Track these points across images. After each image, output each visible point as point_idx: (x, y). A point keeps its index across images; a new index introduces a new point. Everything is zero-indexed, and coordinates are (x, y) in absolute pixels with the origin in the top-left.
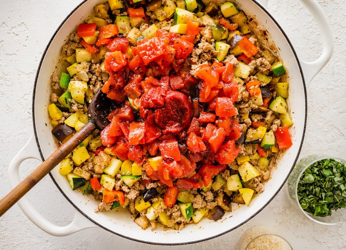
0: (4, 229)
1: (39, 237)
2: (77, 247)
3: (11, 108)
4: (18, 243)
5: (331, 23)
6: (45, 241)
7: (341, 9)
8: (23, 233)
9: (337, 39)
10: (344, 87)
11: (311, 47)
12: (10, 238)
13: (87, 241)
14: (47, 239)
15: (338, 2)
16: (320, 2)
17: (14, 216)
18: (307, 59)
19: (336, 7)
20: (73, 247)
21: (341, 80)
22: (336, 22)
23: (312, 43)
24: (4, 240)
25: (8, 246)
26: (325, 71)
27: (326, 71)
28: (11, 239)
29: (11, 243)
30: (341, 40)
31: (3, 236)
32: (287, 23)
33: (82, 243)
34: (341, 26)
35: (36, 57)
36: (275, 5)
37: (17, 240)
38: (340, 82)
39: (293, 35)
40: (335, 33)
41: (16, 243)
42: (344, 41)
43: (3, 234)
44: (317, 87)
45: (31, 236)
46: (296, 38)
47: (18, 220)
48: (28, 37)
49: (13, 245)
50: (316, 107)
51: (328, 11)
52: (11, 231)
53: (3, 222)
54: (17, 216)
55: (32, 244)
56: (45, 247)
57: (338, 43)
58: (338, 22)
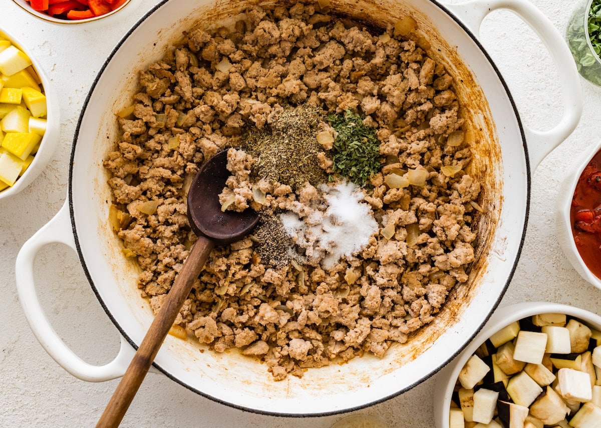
0: (21, 393)
1: (81, 404)
2: (148, 419)
4: (46, 416)
5: (559, 23)
6: (93, 411)
8: (54, 398)
11: (529, 64)
12: (32, 408)
13: (164, 407)
14: (95, 407)
17: (38, 370)
18: (523, 84)
23: (531, 56)
24: (21, 413)
25: (30, 422)
26: (553, 102)
27: (556, 103)
28: (34, 410)
29: (35, 417)
31: (20, 405)
32: (487, 25)
33: (156, 412)
35: (69, 98)
37: (43, 412)
39: (498, 45)
41: (43, 415)
43: (20, 401)
45: (67, 404)
46: (503, 50)
47: (45, 377)
48: (55, 64)
49: (38, 421)
51: (553, 3)
52: (33, 395)
53: (20, 381)
54: (44, 368)
55: (71, 417)
56: (92, 421)
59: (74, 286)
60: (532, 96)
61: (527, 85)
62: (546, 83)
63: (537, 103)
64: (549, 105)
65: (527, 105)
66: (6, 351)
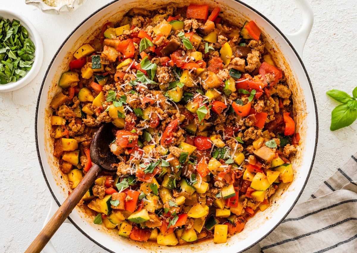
3: (12, 143)
5: (327, 20)
7: (335, 5)
9: (335, 35)
10: (349, 82)
11: (310, 46)
19: (330, 4)
21: (344, 76)
22: (331, 18)
26: (327, 68)
27: (328, 69)
30: (339, 35)
34: (338, 22)
35: (33, 88)
36: (269, 9)
38: (344, 78)
40: (332, 29)
42: (342, 36)
44: (321, 86)
51: (322, 8)
57: (337, 39)
58: (333, 18)
59: (45, 203)
60: (314, 66)
61: (310, 59)
62: (322, 57)
63: (317, 69)
64: (324, 70)
65: (311, 71)
66: (6, 247)
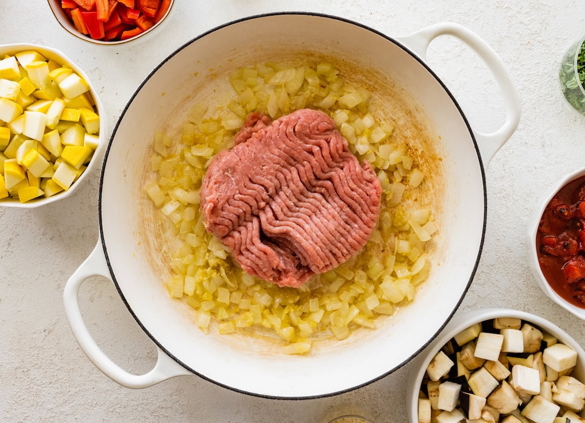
0: (57, 368)
2: (165, 398)
5: (538, 73)
7: (553, 53)
12: (65, 382)
15: (548, 44)
16: (523, 44)
19: (546, 51)
20: (158, 397)
22: (546, 71)
24: (56, 385)
25: (63, 394)
27: (532, 142)
28: (67, 384)
29: (68, 390)
31: (56, 379)
33: (172, 392)
37: (75, 386)
38: (553, 158)
40: (544, 88)
41: (75, 389)
43: (56, 376)
44: (519, 165)
45: (96, 380)
48: (103, 87)
49: (70, 393)
50: (518, 194)
51: (534, 56)
52: (67, 371)
53: (57, 358)
55: (98, 392)
57: (549, 102)
58: (548, 72)
63: (516, 141)
66: (47, 332)
